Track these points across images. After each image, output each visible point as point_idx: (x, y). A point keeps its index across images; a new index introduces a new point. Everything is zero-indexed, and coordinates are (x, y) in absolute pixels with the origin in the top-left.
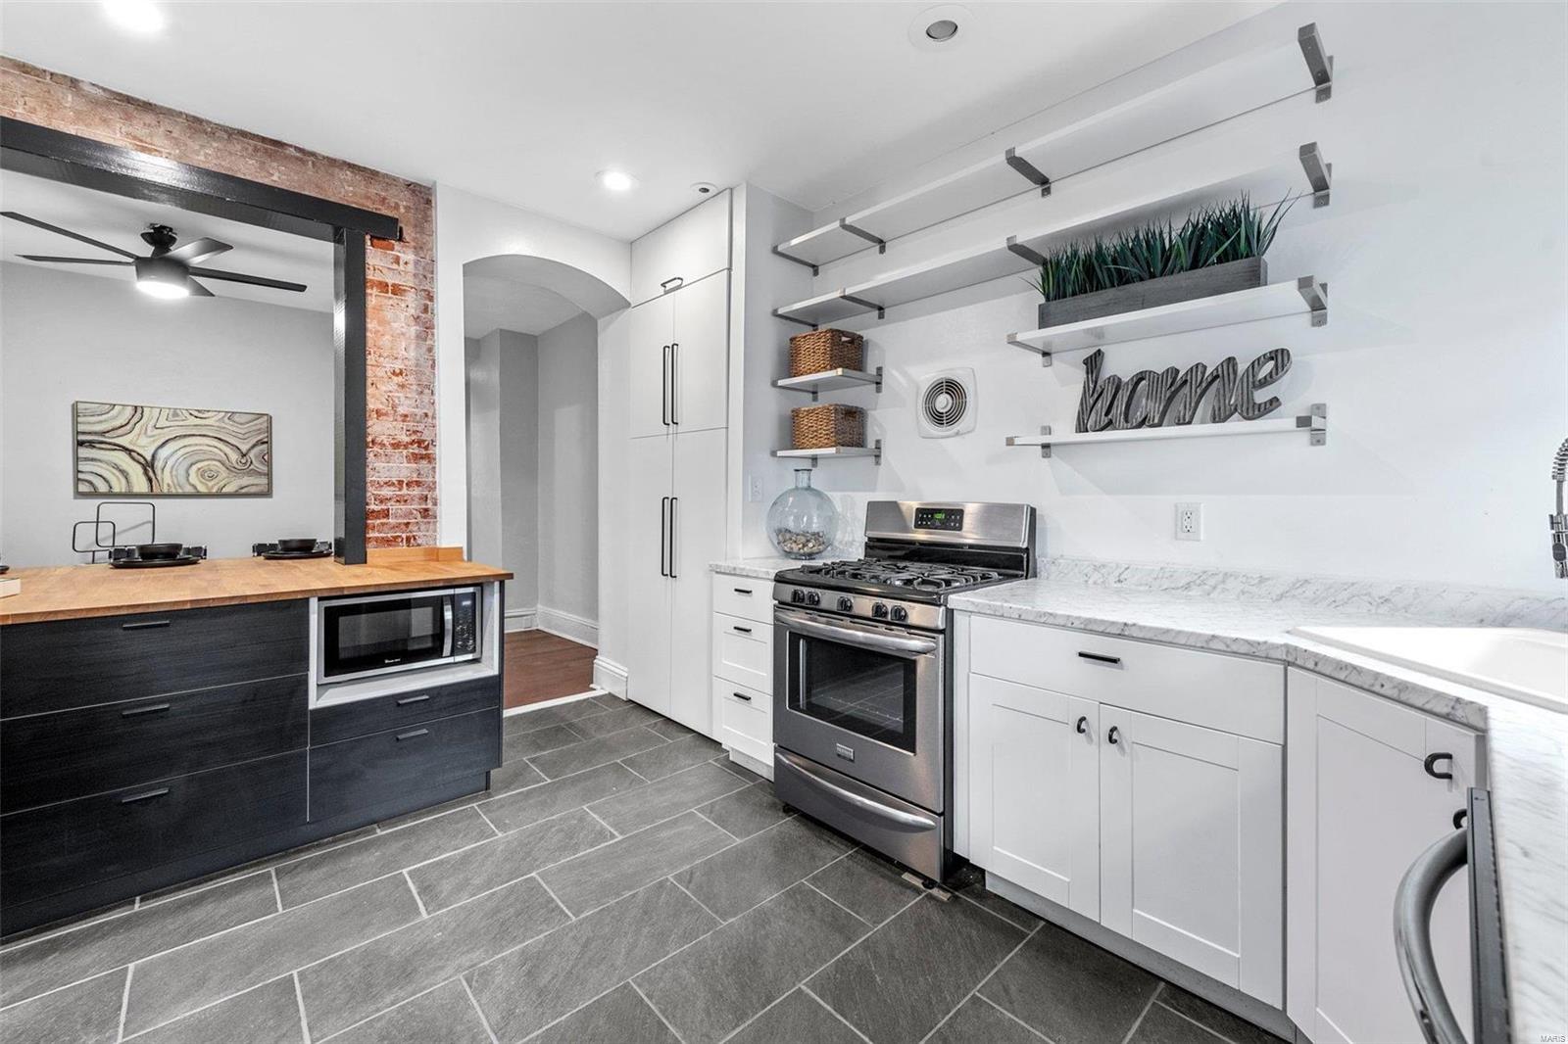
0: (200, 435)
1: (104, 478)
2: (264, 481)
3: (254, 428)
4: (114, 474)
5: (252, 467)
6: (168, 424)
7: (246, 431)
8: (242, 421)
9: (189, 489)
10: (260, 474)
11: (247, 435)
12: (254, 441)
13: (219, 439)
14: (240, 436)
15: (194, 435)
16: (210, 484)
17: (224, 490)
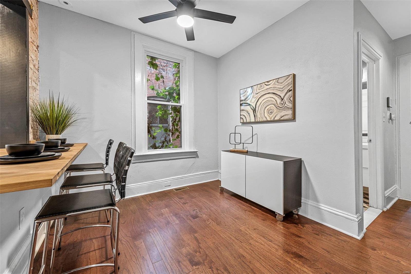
0: (268, 93)
1: (245, 117)
2: (290, 112)
3: (286, 83)
4: (247, 115)
5: (285, 105)
6: (259, 91)
7: (283, 86)
8: (282, 81)
9: (265, 119)
10: (288, 108)
11: (284, 88)
12: (286, 91)
13: (274, 93)
14: (281, 90)
15: (266, 94)
16: (271, 116)
17: (276, 119)
